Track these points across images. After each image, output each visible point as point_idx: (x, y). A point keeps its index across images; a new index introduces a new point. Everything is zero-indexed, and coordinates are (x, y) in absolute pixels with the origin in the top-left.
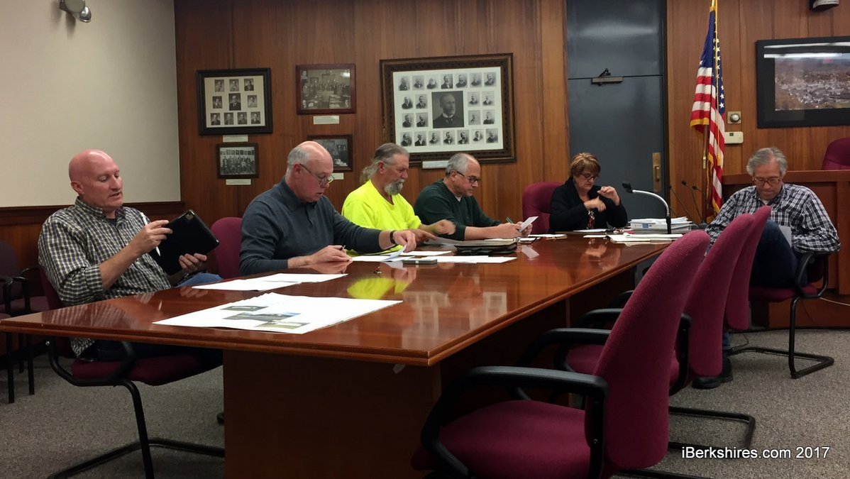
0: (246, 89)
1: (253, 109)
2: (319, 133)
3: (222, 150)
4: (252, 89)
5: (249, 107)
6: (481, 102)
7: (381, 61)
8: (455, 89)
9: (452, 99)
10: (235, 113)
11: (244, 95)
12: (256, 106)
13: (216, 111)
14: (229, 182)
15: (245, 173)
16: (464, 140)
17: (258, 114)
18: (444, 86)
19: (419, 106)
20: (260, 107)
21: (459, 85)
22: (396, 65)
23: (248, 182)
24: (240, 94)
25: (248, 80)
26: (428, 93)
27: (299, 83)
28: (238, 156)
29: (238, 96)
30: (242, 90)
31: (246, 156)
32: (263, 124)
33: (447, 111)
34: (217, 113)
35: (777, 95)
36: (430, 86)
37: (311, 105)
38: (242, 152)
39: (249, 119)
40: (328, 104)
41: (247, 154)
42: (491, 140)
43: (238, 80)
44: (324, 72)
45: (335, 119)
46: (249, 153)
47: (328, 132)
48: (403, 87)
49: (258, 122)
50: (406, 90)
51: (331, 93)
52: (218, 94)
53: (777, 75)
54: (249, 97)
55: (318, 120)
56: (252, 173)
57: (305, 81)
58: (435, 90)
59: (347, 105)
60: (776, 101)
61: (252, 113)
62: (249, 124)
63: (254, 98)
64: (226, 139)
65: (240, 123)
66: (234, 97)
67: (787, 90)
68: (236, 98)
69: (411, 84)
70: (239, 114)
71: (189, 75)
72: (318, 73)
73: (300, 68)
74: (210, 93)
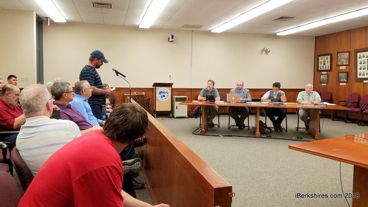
1: (328, 65)
2: (341, 71)
7: (355, 50)
10: (324, 66)
13: (321, 65)
14: (323, 84)
19: (364, 63)
20: (329, 65)
22: (358, 51)
25: (327, 57)
26: (366, 59)
31: (325, 78)
32: (329, 69)
34: (321, 66)
36: (367, 57)
37: (340, 63)
39: (327, 67)
40: (343, 63)
43: (325, 57)
44: (343, 54)
45: (344, 67)
46: (326, 77)
47: (343, 71)
49: (329, 68)
50: (361, 58)
51: (344, 60)
52: (321, 61)
55: (341, 68)
56: (326, 82)
59: (347, 63)
62: (327, 69)
63: (328, 62)
64: (323, 73)
65: (325, 68)
69: (362, 56)
71: (316, 56)
72: (341, 54)
73: (338, 53)
74: (320, 61)
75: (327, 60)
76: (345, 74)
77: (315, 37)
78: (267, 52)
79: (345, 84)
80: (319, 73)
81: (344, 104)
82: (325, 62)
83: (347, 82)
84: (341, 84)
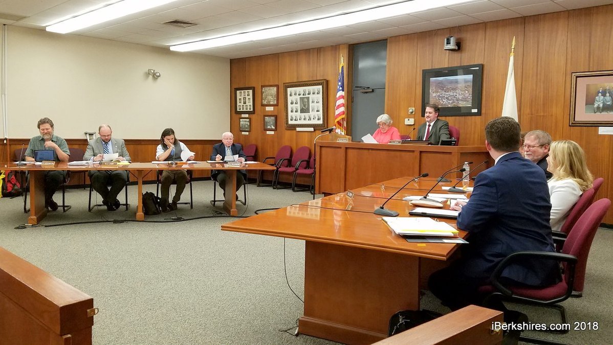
1: (250, 103)
2: (267, 114)
3: (241, 120)
5: (248, 102)
6: (315, 102)
7: (284, 83)
8: (307, 96)
9: (306, 100)
10: (245, 105)
13: (240, 104)
14: (243, 133)
16: (310, 119)
18: (303, 95)
19: (296, 103)
21: (308, 94)
22: (288, 86)
25: (248, 92)
26: (298, 97)
27: (262, 93)
28: (245, 123)
30: (246, 96)
31: (247, 123)
32: (252, 110)
33: (304, 106)
34: (240, 105)
35: (431, 99)
36: (299, 95)
37: (265, 102)
38: (246, 121)
39: (248, 108)
40: (270, 102)
42: (319, 119)
43: (246, 92)
44: (269, 88)
45: (271, 109)
46: (248, 122)
47: (270, 114)
48: (291, 95)
51: (270, 97)
52: (240, 98)
53: (431, 88)
55: (268, 109)
56: (248, 130)
58: (300, 96)
59: (275, 103)
61: (249, 105)
62: (248, 110)
63: (249, 99)
64: (243, 116)
65: (246, 109)
67: (435, 97)
69: (293, 94)
71: (233, 90)
72: (267, 89)
73: (262, 87)
74: (238, 97)
75: (249, 97)
76: (273, 118)
77: (231, 60)
78: (156, 77)
79: (272, 133)
80: (238, 116)
81: (272, 161)
82: (245, 100)
83: (275, 130)
84: (268, 132)
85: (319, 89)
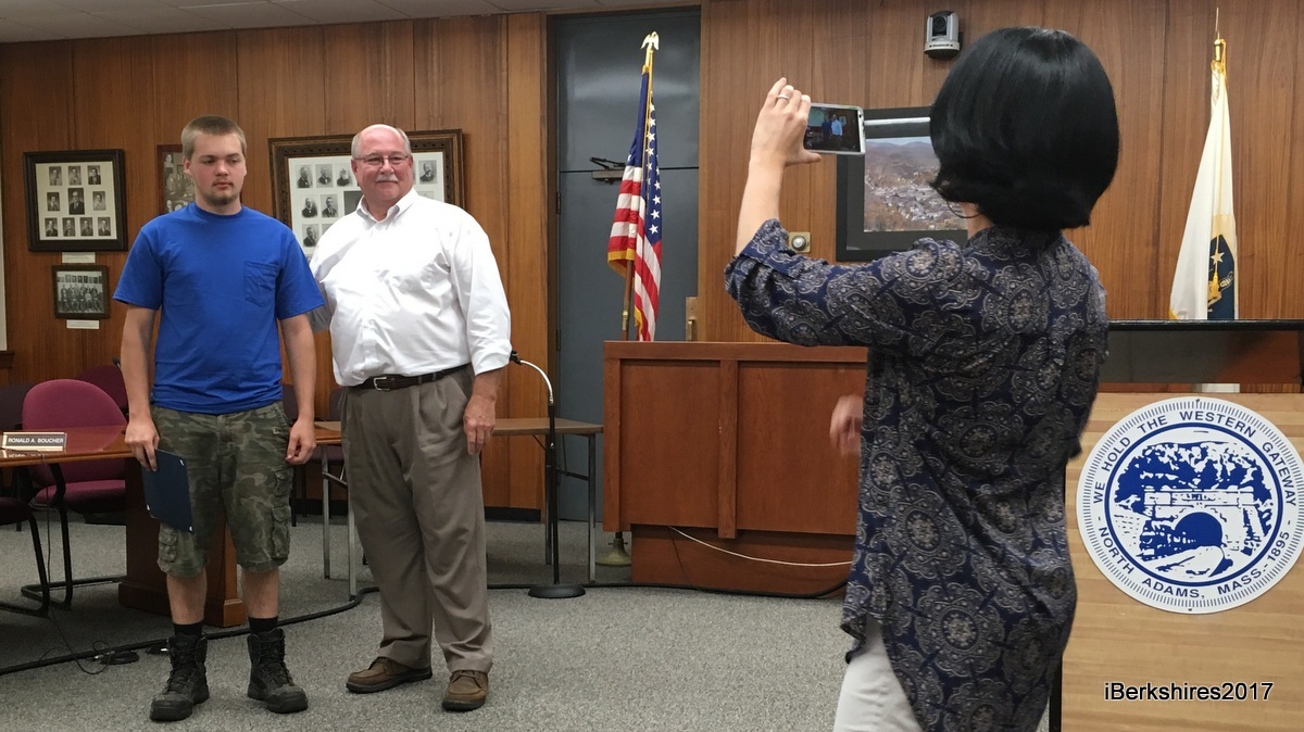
0: (91, 182)
3: (61, 274)
4: (99, 182)
5: (96, 209)
7: (271, 141)
11: (89, 190)
12: (105, 209)
14: (71, 324)
15: (91, 311)
17: (108, 220)
19: (327, 213)
23: (94, 325)
24: (82, 189)
25: (94, 168)
28: (80, 285)
29: (81, 191)
31: (91, 286)
35: (869, 207)
36: (342, 182)
38: (86, 280)
39: (96, 227)
41: (92, 283)
43: (79, 167)
49: (108, 233)
50: (308, 186)
53: (867, 171)
54: (95, 194)
56: (99, 311)
57: (170, 170)
58: (348, 188)
60: (865, 215)
61: (100, 219)
63: (100, 195)
65: (83, 234)
66: (75, 194)
67: (883, 198)
68: (78, 196)
70: (82, 220)
71: (18, 161)
80: (44, 259)
85: (433, 164)
